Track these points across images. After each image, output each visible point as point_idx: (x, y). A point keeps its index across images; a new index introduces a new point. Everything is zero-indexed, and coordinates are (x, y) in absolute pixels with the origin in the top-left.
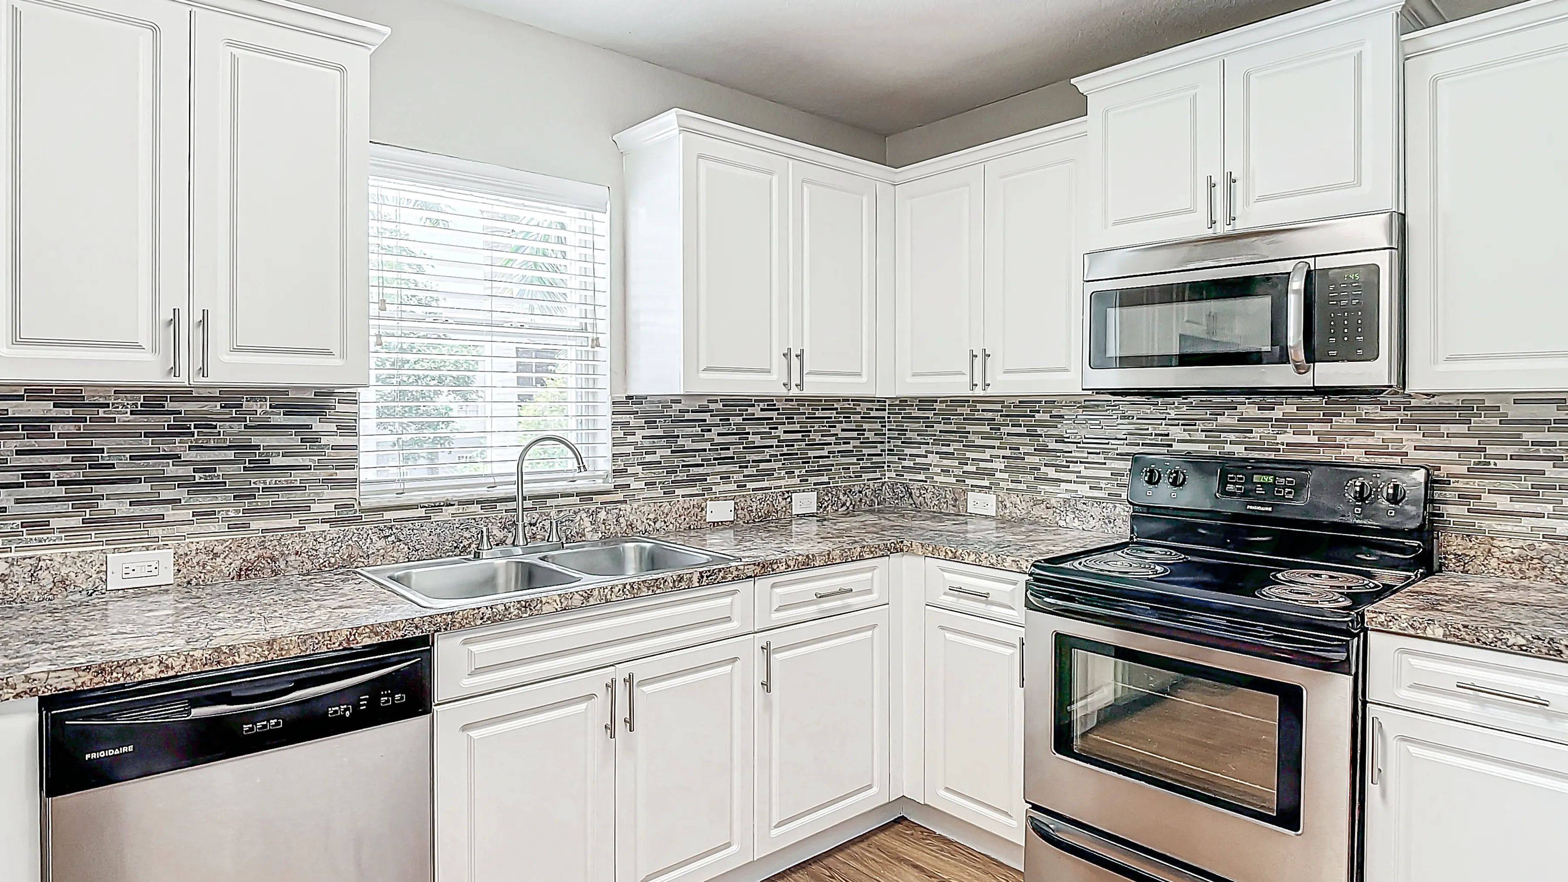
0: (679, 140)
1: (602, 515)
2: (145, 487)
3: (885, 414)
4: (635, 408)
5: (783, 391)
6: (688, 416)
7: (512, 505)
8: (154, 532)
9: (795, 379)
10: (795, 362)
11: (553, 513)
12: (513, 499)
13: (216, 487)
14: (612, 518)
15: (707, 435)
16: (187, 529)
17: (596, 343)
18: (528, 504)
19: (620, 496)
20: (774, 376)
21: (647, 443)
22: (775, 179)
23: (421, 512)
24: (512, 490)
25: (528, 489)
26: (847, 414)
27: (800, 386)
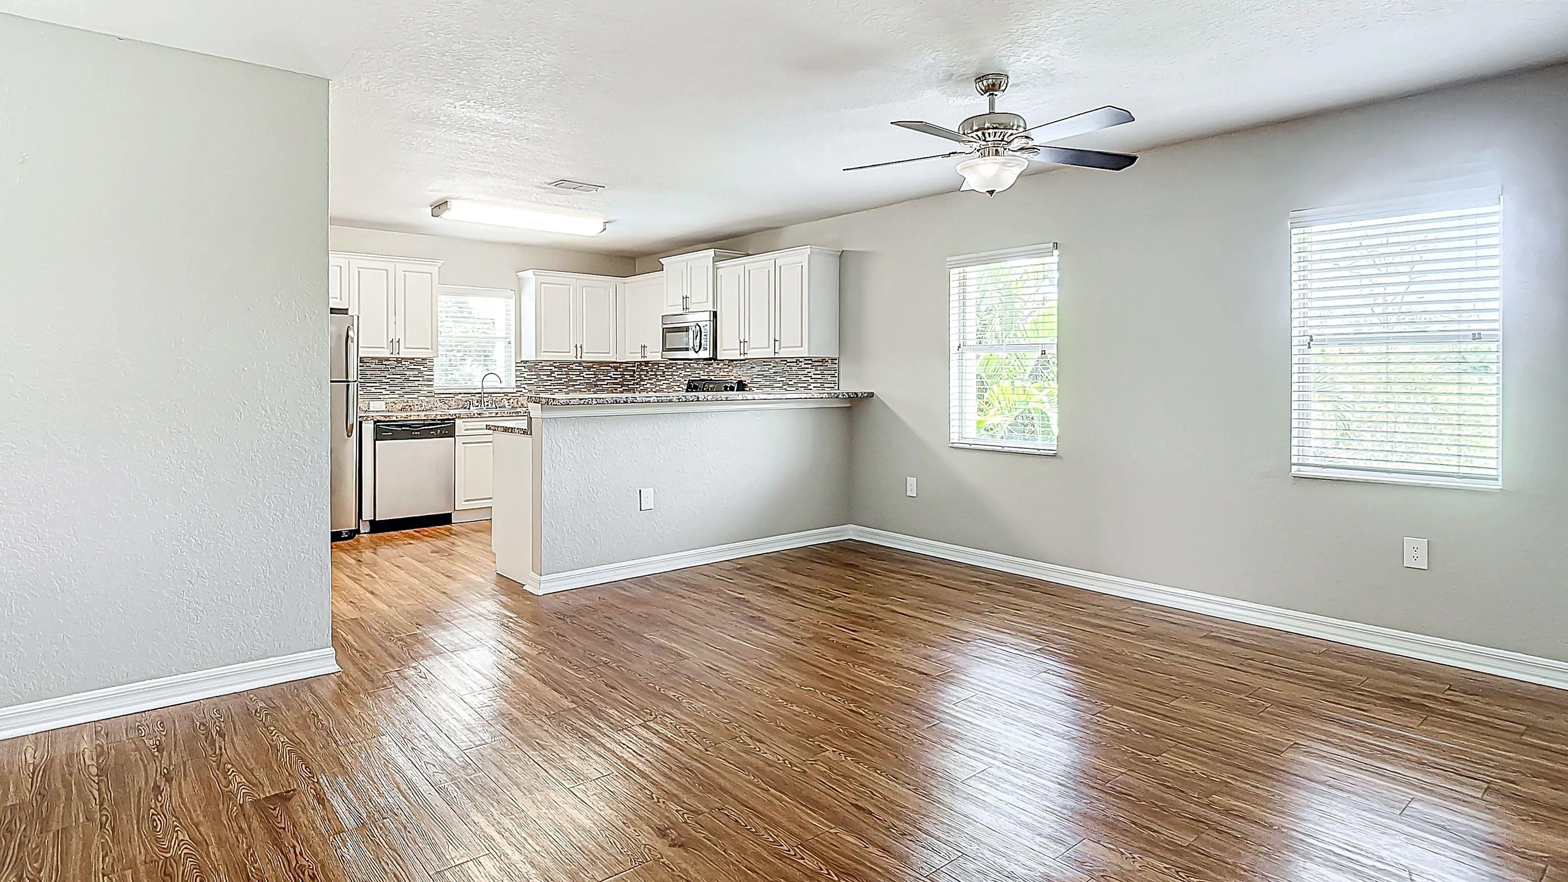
0: (534, 278)
1: (512, 401)
2: (378, 384)
3: (635, 368)
4: (525, 365)
5: (575, 359)
6: (545, 368)
7: (480, 395)
8: (380, 397)
9: (579, 355)
10: (579, 349)
11: (494, 399)
12: (480, 393)
13: (396, 385)
14: (515, 402)
15: (553, 375)
16: (388, 396)
17: (509, 343)
18: (486, 395)
19: (518, 395)
20: (571, 354)
21: (529, 377)
22: (571, 287)
23: (452, 396)
24: (480, 391)
25: (485, 391)
26: (589, 368)
27: (581, 357)
